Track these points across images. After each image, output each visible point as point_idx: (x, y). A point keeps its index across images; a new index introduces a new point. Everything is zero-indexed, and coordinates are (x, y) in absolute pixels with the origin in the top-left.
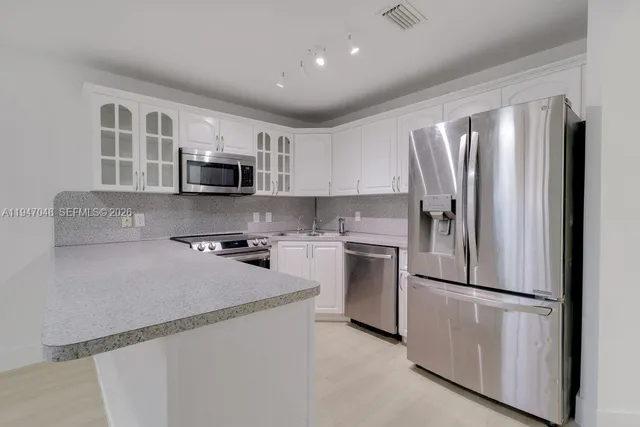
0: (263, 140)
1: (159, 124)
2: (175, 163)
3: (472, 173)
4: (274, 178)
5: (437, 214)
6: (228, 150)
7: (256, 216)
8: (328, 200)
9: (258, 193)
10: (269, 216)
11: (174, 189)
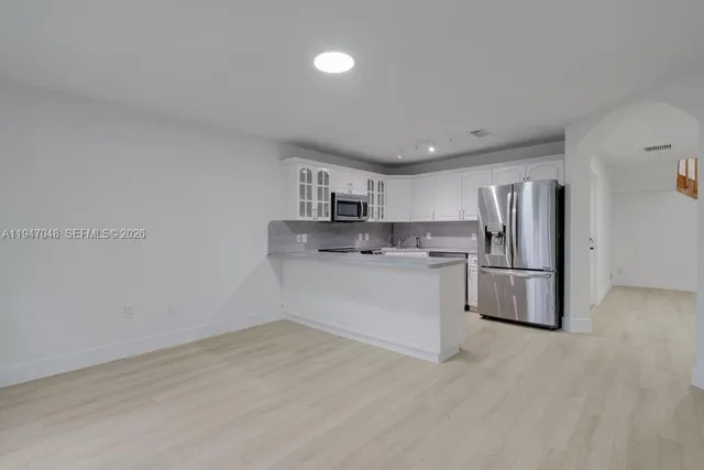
0: (370, 184)
1: (323, 178)
2: (329, 202)
3: (514, 211)
4: (376, 210)
5: (495, 233)
6: (354, 193)
7: (360, 235)
8: (401, 225)
9: (370, 220)
10: (367, 236)
11: (329, 219)
